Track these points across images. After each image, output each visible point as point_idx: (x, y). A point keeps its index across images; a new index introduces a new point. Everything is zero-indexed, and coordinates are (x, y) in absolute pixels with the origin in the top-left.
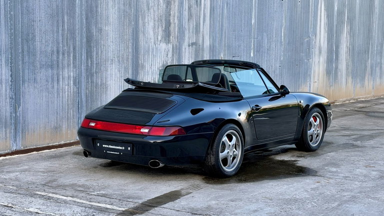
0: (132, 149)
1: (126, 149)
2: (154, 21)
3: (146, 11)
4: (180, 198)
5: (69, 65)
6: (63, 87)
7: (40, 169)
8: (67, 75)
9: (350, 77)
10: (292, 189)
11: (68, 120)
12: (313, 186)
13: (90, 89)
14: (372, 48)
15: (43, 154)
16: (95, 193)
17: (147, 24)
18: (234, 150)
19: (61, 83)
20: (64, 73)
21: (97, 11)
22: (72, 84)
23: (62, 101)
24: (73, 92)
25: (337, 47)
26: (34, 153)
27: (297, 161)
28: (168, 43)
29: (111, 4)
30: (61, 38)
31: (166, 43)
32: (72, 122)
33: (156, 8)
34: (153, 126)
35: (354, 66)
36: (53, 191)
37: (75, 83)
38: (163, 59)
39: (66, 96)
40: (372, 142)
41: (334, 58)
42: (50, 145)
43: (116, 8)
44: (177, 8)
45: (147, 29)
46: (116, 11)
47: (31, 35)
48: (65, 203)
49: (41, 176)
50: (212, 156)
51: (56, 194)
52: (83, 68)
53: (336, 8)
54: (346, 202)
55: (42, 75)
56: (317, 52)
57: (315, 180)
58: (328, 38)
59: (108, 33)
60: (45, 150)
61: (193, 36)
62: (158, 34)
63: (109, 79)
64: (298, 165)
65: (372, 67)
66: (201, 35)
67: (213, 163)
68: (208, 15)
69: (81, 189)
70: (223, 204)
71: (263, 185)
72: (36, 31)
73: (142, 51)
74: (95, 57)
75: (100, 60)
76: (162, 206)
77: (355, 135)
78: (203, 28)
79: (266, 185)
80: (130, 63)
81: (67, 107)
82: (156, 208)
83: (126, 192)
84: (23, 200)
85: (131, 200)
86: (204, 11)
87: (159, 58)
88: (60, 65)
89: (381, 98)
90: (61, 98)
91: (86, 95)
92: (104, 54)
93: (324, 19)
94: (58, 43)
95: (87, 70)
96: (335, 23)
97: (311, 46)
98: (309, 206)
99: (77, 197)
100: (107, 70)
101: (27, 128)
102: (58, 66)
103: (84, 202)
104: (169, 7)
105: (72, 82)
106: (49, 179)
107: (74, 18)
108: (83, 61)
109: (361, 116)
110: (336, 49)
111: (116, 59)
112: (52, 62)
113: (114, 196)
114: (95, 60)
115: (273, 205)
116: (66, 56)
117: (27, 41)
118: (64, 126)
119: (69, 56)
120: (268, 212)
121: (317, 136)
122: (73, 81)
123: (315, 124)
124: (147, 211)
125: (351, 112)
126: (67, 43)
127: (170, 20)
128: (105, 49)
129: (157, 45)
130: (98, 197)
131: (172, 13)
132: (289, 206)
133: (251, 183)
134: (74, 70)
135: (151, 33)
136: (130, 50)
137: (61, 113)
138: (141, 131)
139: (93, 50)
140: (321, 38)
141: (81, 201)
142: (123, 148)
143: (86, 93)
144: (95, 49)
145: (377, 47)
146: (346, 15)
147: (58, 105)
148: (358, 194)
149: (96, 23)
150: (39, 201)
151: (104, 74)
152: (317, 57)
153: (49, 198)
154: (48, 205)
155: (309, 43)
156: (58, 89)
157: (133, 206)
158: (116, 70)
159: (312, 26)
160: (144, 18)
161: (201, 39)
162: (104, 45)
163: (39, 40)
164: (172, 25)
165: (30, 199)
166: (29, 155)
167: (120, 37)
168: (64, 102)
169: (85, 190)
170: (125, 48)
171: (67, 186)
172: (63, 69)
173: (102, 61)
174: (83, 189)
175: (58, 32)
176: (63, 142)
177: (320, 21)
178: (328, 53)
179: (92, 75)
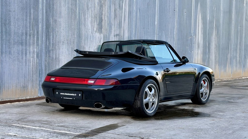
0: (82, 95)
1: (78, 95)
2: (92, 17)
3: (87, 10)
4: (118, 128)
5: (33, 44)
6: (29, 59)
7: (14, 112)
8: (32, 50)
9: (217, 65)
10: (196, 123)
11: (32, 82)
12: (210, 122)
13: (48, 61)
14: (231, 46)
15: (15, 105)
16: (56, 125)
17: (87, 19)
18: (153, 98)
19: (28, 55)
20: (30, 49)
21: (53, 8)
22: (35, 57)
23: (29, 69)
24: (36, 62)
25: (209, 44)
26: (8, 104)
27: (194, 109)
28: (101, 33)
29: (63, 3)
30: (28, 24)
31: (99, 33)
32: (35, 84)
33: (93, 9)
34: (97, 79)
35: (220, 57)
36: (25, 124)
37: (37, 56)
38: (97, 43)
39: (32, 65)
40: (241, 100)
41: (207, 51)
42: (19, 99)
43: (66, 7)
44: (107, 9)
45: (87, 23)
46: (67, 9)
47: (8, 20)
48: (35, 130)
49: (15, 116)
50: (138, 101)
51: (28, 125)
52: (43, 46)
53: (208, 19)
54: (237, 130)
55: (15, 49)
56: (197, 47)
57: (210, 119)
58: (203, 38)
59: (60, 24)
60: (16, 102)
61: (117, 30)
62: (94, 26)
63: (61, 55)
64: (195, 111)
65: (231, 59)
66: (122, 29)
67: (139, 106)
68: (127, 16)
69: (46, 123)
70: (150, 131)
71: (175, 121)
72: (12, 18)
73: (84, 38)
74: (51, 39)
75: (55, 42)
76: (106, 132)
77: (228, 97)
78: (124, 25)
79: (177, 121)
80: (75, 45)
81: (31, 73)
82: (102, 133)
83: (78, 124)
84: (3, 129)
85: (83, 129)
86: (124, 13)
87: (94, 43)
88: (28, 43)
89: (237, 80)
90: (28, 66)
91: (45, 65)
92: (58, 38)
93: (201, 25)
94: (26, 28)
95: (46, 47)
96: (208, 28)
97: (193, 42)
98: (212, 132)
99: (43, 127)
100: (59, 49)
101: (3, 86)
102: (26, 43)
103: (49, 130)
104: (101, 9)
105: (35, 56)
106: (21, 117)
107: (37, 11)
108: (43, 42)
109: (228, 88)
110: (208, 45)
111: (66, 42)
112: (22, 40)
113: (70, 126)
114: (51, 41)
115: (186, 132)
116: (32, 37)
117: (5, 25)
118: (29, 86)
119: (34, 37)
120: (184, 136)
121: (206, 94)
122: (37, 55)
123: (205, 85)
124: (96, 135)
125: (220, 86)
126: (33, 28)
127: (102, 18)
128: (58, 34)
129: (93, 34)
130: (58, 127)
131: (103, 13)
132: (198, 133)
133: (166, 120)
134: (37, 47)
135: (90, 26)
136: (75, 36)
137: (28, 77)
138: (89, 82)
139: (50, 34)
140: (199, 38)
141: (47, 129)
142: (76, 95)
143: (45, 64)
144: (52, 33)
145: (234, 46)
146: (215, 23)
147: (26, 71)
148: (245, 126)
149: (53, 16)
150: (16, 129)
151: (58, 51)
152: (196, 50)
153: (23, 128)
154: (23, 131)
155: (191, 40)
156: (26, 60)
157: (85, 132)
158: (66, 49)
159: (194, 29)
160: (84, 15)
161: (122, 32)
162: (58, 32)
163: (13, 25)
164: (103, 21)
165: (9, 128)
166: (5, 105)
167: (68, 27)
168: (30, 69)
169: (48, 123)
170: (72, 35)
171: (35, 121)
172: (29, 46)
173: (56, 42)
174: (47, 123)
175: (26, 20)
176: (28, 98)
177: (199, 26)
178: (203, 47)
179: (49, 52)
